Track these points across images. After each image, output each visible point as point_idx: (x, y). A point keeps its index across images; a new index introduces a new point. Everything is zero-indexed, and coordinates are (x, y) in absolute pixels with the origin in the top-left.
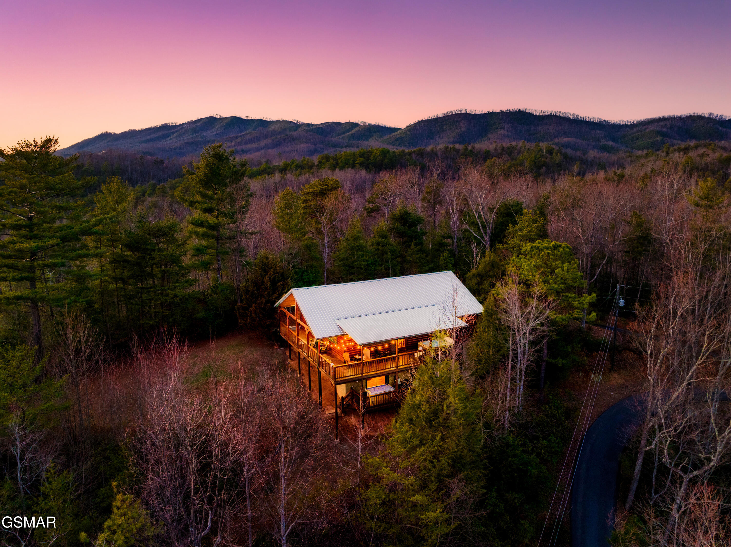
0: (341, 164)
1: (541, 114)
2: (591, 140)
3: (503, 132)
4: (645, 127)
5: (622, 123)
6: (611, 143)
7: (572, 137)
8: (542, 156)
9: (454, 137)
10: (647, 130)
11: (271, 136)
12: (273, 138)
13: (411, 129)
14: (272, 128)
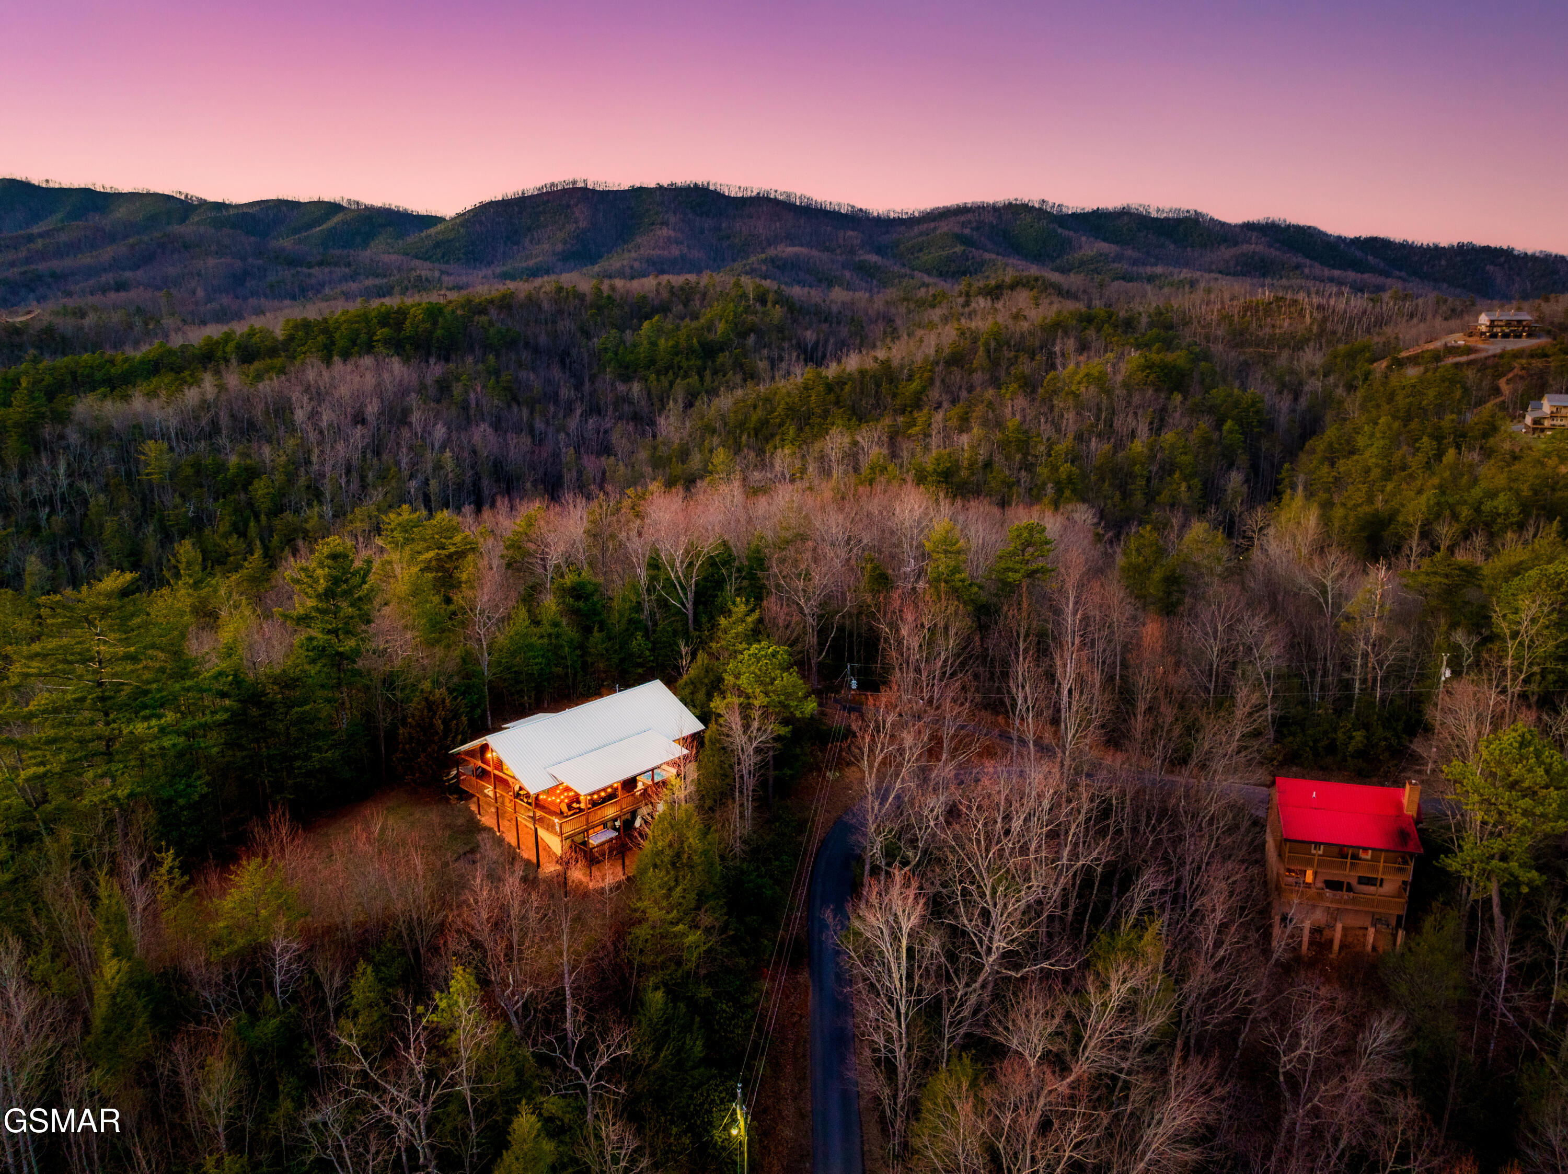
0: (341, 343)
1: (740, 195)
2: (838, 251)
3: (665, 232)
4: (932, 225)
5: (892, 215)
6: (873, 258)
7: (802, 246)
8: (747, 309)
9: (565, 242)
10: (938, 232)
11: (126, 237)
12: (131, 241)
13: (467, 221)
14: (121, 213)
